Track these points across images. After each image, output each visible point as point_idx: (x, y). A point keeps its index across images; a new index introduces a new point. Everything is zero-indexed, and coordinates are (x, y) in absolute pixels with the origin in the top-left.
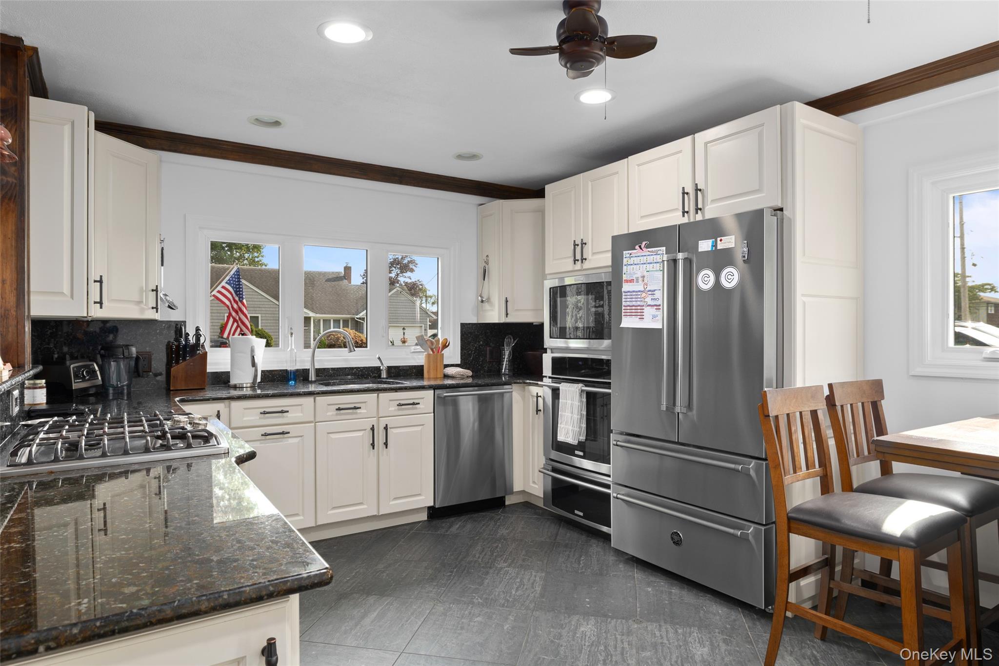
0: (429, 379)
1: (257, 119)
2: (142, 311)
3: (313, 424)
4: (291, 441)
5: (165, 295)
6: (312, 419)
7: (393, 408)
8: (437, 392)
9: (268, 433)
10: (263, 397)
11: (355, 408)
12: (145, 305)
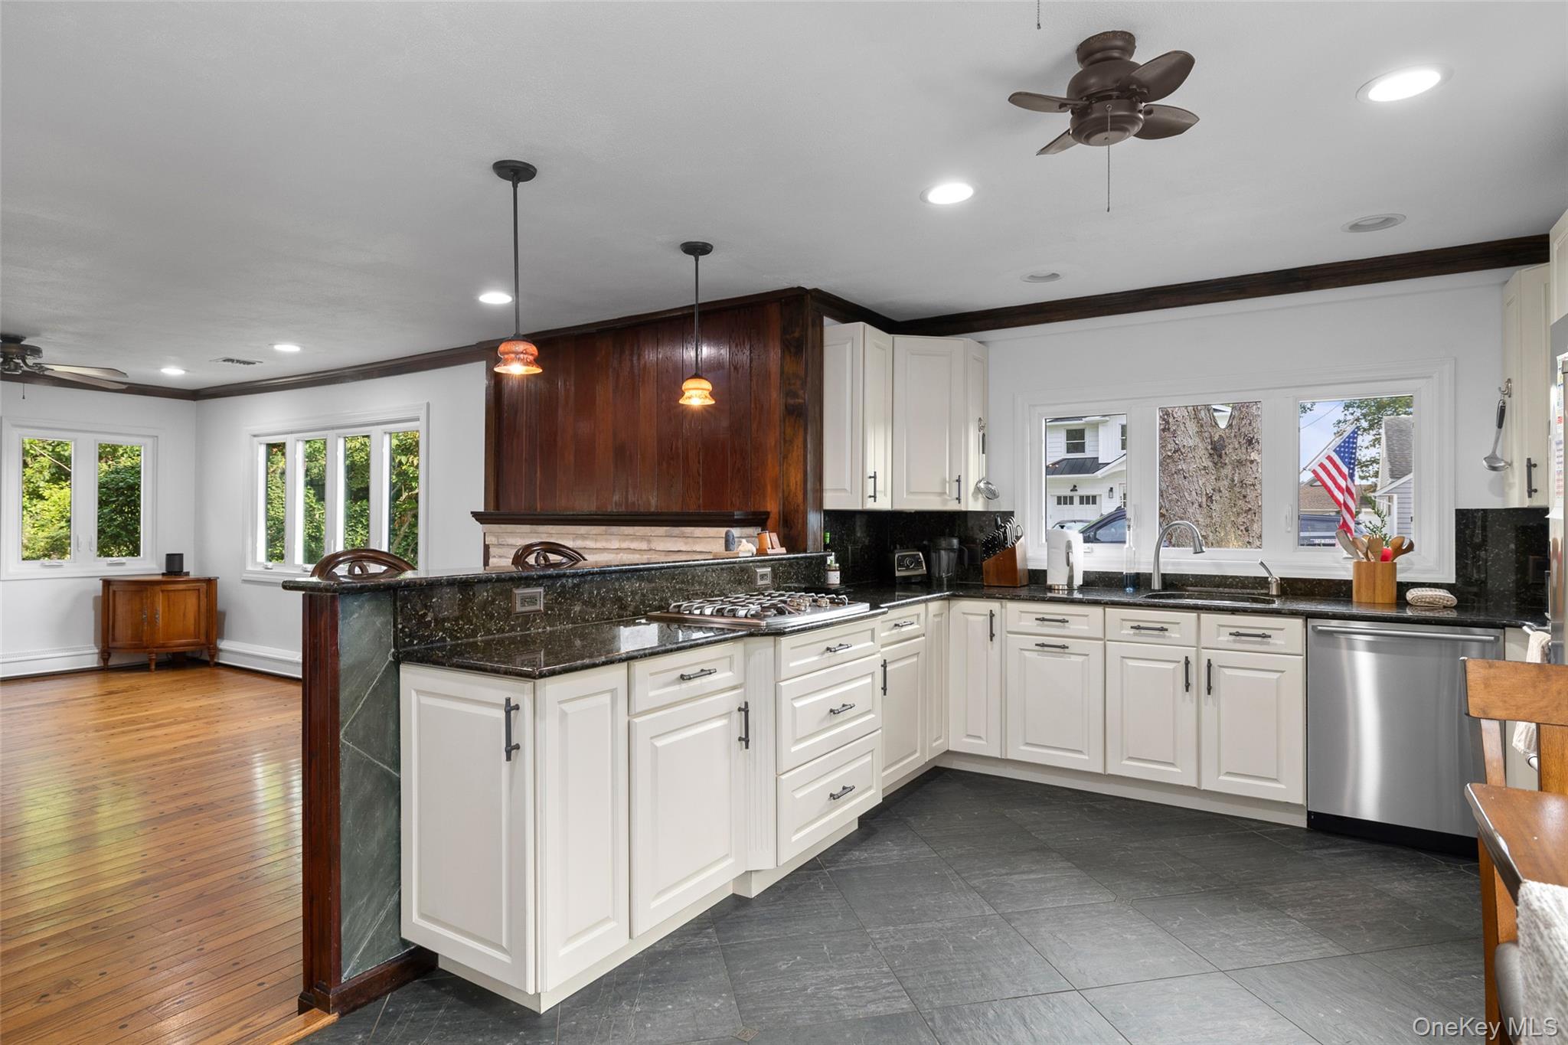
0: (1360, 604)
1: (1032, 276)
2: (945, 502)
3: (1102, 642)
4: (1074, 658)
5: (988, 483)
6: (1101, 636)
7: (1225, 638)
8: (1312, 622)
9: (1046, 643)
10: (1038, 600)
11: (1162, 629)
12: (949, 496)
